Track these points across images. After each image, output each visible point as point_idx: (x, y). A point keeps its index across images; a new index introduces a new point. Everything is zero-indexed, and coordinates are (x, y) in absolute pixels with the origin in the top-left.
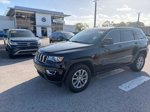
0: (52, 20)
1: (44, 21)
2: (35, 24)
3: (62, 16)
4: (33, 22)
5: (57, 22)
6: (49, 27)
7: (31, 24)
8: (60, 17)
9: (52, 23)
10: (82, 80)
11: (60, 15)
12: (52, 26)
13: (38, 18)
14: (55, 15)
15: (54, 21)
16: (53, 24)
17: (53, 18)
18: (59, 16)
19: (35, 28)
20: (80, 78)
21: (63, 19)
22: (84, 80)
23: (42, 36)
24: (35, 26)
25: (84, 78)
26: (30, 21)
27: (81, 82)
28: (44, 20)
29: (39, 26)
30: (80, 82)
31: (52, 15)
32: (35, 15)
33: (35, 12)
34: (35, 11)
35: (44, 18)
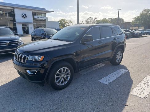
0: (33, 17)
1: (25, 18)
2: (14, 20)
3: (44, 12)
4: (12, 19)
5: (39, 18)
6: (31, 23)
7: (10, 21)
8: (42, 14)
9: (34, 19)
10: (65, 77)
11: (42, 11)
13: (18, 14)
14: (37, 11)
15: (36, 17)
16: (35, 21)
17: (34, 14)
18: (41, 12)
19: (15, 25)
20: (63, 76)
21: (45, 16)
22: (67, 77)
23: (23, 33)
24: (15, 23)
25: (66, 75)
26: (8, 18)
28: (24, 16)
29: (20, 23)
30: (63, 79)
31: (34, 11)
32: (13, 11)
33: (14, 8)
34: (14, 7)
35: (24, 14)
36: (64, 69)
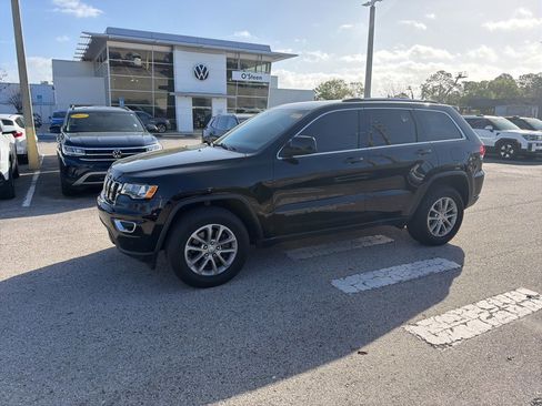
0: (229, 75)
1: (202, 79)
2: (171, 86)
3: (264, 59)
4: (164, 80)
5: (247, 79)
6: (219, 96)
7: (161, 88)
8: (257, 63)
9: (230, 82)
10: (218, 253)
11: (258, 55)
12: (229, 93)
13: (183, 65)
14: (242, 57)
15: (237, 75)
16: (233, 87)
17: (232, 66)
18: (254, 58)
19: (172, 101)
20: (211, 248)
21: (268, 70)
23: (195, 128)
24: (172, 94)
25: (224, 247)
26: (156, 78)
27: (216, 259)
28: (201, 73)
29: (185, 95)
30: (210, 257)
31: (231, 56)
32: (170, 56)
33: (172, 47)
34: (174, 43)
35: (201, 66)
36: (215, 230)
